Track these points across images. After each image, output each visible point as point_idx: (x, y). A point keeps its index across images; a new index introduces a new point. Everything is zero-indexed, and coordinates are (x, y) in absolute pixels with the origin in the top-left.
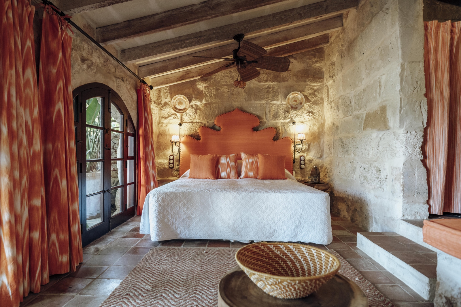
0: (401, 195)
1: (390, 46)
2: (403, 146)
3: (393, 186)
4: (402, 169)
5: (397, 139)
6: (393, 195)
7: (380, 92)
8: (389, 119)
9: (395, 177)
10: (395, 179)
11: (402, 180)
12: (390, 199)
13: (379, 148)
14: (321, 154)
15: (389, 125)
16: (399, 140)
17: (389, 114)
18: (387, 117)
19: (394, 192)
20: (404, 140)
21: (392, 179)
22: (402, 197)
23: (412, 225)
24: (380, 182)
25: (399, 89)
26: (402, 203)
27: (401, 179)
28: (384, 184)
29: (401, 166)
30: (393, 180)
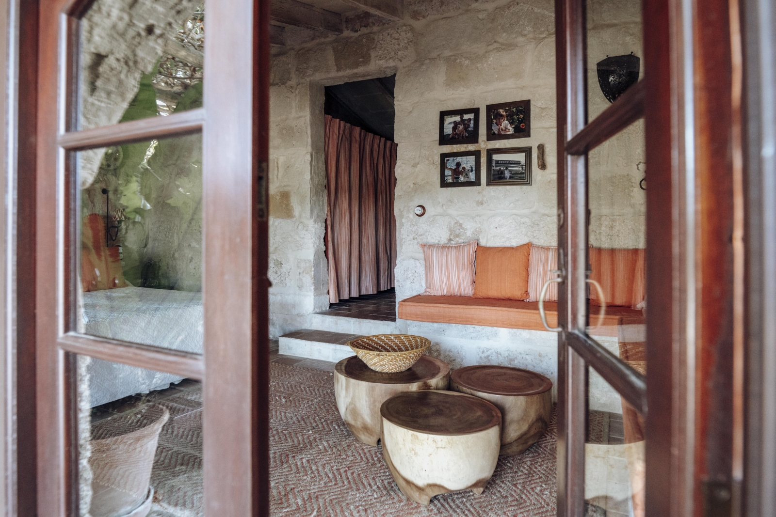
0: (312, 288)
1: (295, 128)
2: (312, 237)
3: (300, 279)
4: (313, 261)
5: (307, 230)
6: (301, 290)
7: (278, 175)
8: (294, 207)
9: (303, 270)
10: (303, 272)
11: (313, 272)
12: (295, 294)
13: (275, 238)
14: (146, 242)
15: (294, 214)
16: (309, 231)
17: (294, 202)
18: (292, 204)
19: (302, 286)
20: (314, 231)
21: (298, 273)
22: (313, 291)
23: (329, 316)
24: (280, 277)
25: (309, 178)
26: (313, 297)
27: (311, 271)
28: (287, 278)
29: (311, 258)
30: (300, 273)
